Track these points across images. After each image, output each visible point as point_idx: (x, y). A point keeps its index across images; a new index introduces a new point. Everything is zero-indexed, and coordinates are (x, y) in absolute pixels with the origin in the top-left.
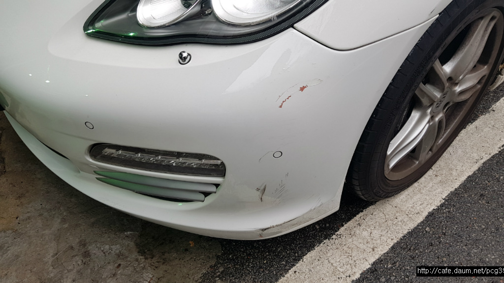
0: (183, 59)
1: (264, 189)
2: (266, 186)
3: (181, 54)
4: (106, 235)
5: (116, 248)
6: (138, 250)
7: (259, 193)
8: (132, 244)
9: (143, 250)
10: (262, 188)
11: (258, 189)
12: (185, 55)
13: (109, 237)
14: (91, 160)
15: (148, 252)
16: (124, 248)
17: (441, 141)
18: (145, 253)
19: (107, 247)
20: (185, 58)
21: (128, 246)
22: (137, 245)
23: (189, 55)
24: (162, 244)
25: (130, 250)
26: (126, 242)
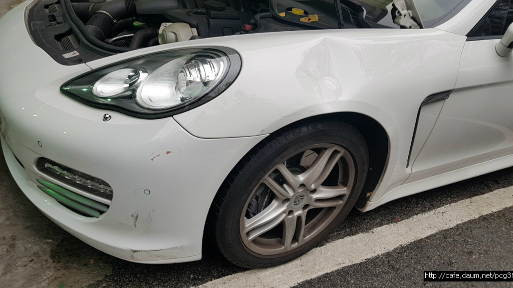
0: (105, 118)
1: (137, 217)
2: (138, 214)
3: (105, 115)
4: (33, 237)
5: (36, 248)
6: (51, 254)
7: (133, 219)
8: (49, 249)
9: (55, 256)
10: (135, 215)
11: (132, 216)
12: (107, 116)
13: (34, 239)
14: (36, 169)
15: (57, 258)
16: (42, 250)
17: (308, 237)
18: (55, 258)
19: (30, 245)
20: (107, 118)
21: (45, 249)
22: (52, 251)
23: (110, 116)
24: (71, 255)
25: (45, 252)
26: (45, 246)
